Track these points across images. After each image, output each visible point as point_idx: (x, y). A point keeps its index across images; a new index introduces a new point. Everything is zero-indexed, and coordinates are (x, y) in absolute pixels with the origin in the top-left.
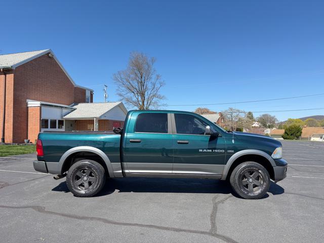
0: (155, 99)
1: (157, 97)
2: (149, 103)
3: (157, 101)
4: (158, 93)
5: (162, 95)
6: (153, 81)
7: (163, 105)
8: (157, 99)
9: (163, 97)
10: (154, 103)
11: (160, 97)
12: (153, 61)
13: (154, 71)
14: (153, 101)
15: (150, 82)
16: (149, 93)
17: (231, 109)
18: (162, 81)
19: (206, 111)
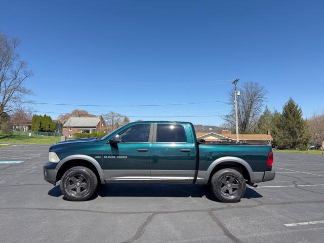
0: (16, 93)
1: (20, 91)
2: (6, 98)
3: (20, 96)
4: (22, 86)
5: (27, 89)
6: (15, 68)
7: (29, 102)
8: (20, 93)
9: (29, 91)
10: (15, 98)
11: (24, 91)
12: (16, 42)
13: (18, 56)
14: (13, 96)
15: (9, 70)
16: (8, 84)
17: (113, 113)
18: (28, 70)
19: (84, 114)
